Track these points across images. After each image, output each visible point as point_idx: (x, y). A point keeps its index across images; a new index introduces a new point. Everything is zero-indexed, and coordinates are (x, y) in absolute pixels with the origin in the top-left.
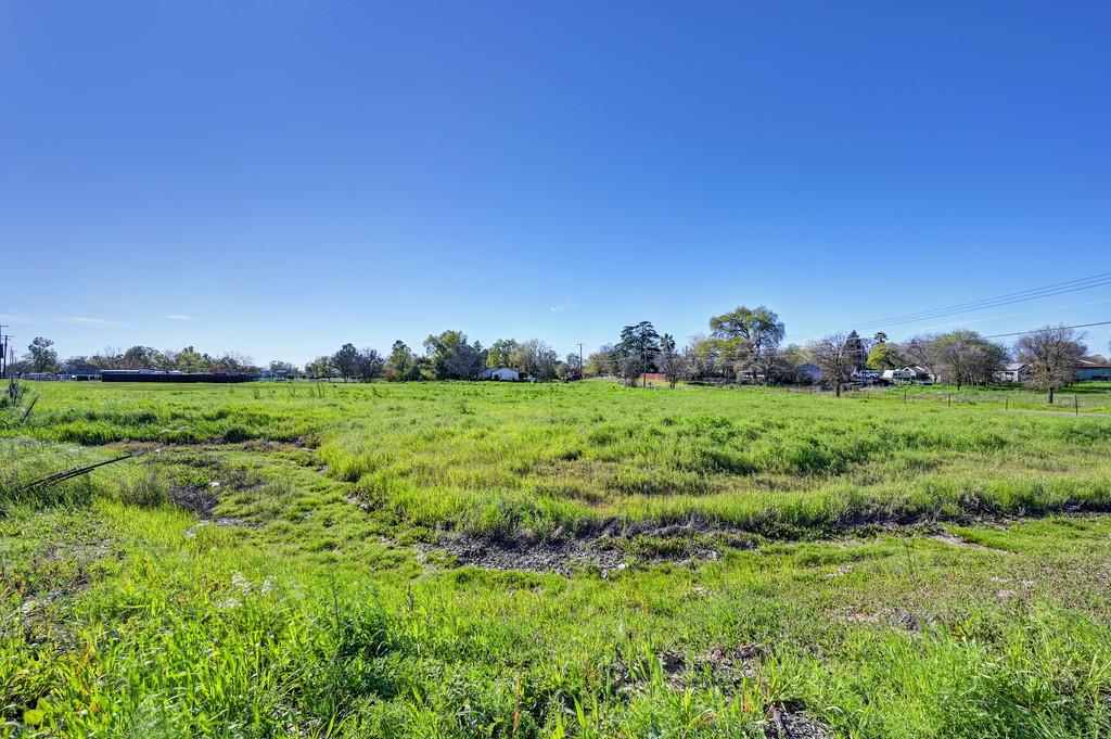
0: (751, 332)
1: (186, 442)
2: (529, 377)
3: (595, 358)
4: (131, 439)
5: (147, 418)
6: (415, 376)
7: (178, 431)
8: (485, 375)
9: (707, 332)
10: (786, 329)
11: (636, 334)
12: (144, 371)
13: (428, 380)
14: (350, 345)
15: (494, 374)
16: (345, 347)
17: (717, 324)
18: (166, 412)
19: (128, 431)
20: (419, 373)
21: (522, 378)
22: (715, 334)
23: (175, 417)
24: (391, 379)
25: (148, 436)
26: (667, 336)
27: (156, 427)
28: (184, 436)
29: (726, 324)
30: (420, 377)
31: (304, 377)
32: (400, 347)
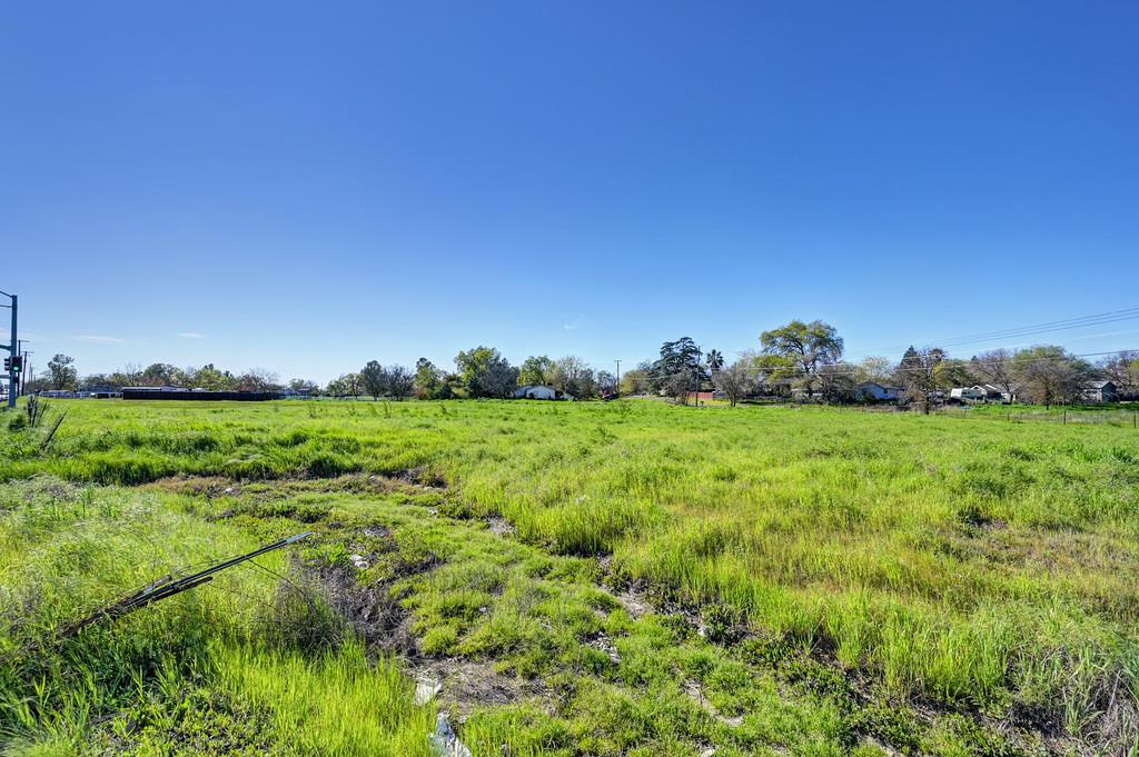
0: (807, 347)
1: (261, 476)
2: (566, 396)
3: (631, 376)
4: (189, 472)
5: (205, 444)
6: (446, 394)
7: (250, 462)
8: (518, 393)
9: (757, 348)
10: (846, 345)
11: (677, 351)
12: (166, 389)
13: (460, 398)
14: (375, 362)
15: (529, 392)
16: (369, 364)
17: (769, 339)
18: (227, 436)
19: (183, 461)
20: (450, 391)
21: (558, 397)
22: (766, 350)
23: (240, 442)
24: (422, 398)
25: (210, 468)
26: (714, 352)
27: (219, 455)
28: (258, 467)
29: (778, 340)
30: (452, 396)
31: (329, 395)
32: (424, 365)
